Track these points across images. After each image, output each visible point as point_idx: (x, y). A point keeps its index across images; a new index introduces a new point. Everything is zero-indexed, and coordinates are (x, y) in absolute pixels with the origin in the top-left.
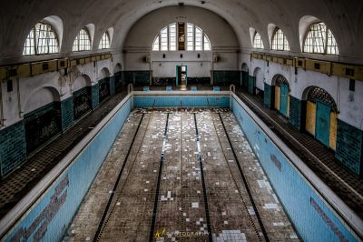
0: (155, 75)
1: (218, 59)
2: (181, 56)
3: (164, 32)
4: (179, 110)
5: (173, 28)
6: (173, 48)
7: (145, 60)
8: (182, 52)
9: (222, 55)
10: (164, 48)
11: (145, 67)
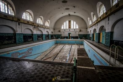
0: (62, 36)
1: (80, 31)
2: (70, 30)
3: (65, 23)
4: (68, 44)
5: (67, 22)
6: (67, 28)
7: (59, 31)
8: (70, 29)
9: (81, 30)
10: (65, 28)
11: (59, 33)
